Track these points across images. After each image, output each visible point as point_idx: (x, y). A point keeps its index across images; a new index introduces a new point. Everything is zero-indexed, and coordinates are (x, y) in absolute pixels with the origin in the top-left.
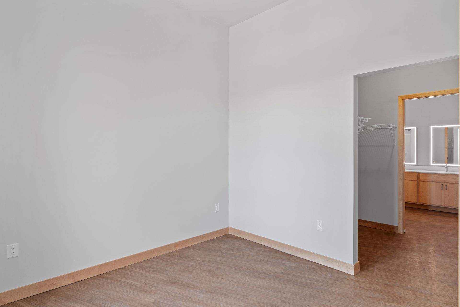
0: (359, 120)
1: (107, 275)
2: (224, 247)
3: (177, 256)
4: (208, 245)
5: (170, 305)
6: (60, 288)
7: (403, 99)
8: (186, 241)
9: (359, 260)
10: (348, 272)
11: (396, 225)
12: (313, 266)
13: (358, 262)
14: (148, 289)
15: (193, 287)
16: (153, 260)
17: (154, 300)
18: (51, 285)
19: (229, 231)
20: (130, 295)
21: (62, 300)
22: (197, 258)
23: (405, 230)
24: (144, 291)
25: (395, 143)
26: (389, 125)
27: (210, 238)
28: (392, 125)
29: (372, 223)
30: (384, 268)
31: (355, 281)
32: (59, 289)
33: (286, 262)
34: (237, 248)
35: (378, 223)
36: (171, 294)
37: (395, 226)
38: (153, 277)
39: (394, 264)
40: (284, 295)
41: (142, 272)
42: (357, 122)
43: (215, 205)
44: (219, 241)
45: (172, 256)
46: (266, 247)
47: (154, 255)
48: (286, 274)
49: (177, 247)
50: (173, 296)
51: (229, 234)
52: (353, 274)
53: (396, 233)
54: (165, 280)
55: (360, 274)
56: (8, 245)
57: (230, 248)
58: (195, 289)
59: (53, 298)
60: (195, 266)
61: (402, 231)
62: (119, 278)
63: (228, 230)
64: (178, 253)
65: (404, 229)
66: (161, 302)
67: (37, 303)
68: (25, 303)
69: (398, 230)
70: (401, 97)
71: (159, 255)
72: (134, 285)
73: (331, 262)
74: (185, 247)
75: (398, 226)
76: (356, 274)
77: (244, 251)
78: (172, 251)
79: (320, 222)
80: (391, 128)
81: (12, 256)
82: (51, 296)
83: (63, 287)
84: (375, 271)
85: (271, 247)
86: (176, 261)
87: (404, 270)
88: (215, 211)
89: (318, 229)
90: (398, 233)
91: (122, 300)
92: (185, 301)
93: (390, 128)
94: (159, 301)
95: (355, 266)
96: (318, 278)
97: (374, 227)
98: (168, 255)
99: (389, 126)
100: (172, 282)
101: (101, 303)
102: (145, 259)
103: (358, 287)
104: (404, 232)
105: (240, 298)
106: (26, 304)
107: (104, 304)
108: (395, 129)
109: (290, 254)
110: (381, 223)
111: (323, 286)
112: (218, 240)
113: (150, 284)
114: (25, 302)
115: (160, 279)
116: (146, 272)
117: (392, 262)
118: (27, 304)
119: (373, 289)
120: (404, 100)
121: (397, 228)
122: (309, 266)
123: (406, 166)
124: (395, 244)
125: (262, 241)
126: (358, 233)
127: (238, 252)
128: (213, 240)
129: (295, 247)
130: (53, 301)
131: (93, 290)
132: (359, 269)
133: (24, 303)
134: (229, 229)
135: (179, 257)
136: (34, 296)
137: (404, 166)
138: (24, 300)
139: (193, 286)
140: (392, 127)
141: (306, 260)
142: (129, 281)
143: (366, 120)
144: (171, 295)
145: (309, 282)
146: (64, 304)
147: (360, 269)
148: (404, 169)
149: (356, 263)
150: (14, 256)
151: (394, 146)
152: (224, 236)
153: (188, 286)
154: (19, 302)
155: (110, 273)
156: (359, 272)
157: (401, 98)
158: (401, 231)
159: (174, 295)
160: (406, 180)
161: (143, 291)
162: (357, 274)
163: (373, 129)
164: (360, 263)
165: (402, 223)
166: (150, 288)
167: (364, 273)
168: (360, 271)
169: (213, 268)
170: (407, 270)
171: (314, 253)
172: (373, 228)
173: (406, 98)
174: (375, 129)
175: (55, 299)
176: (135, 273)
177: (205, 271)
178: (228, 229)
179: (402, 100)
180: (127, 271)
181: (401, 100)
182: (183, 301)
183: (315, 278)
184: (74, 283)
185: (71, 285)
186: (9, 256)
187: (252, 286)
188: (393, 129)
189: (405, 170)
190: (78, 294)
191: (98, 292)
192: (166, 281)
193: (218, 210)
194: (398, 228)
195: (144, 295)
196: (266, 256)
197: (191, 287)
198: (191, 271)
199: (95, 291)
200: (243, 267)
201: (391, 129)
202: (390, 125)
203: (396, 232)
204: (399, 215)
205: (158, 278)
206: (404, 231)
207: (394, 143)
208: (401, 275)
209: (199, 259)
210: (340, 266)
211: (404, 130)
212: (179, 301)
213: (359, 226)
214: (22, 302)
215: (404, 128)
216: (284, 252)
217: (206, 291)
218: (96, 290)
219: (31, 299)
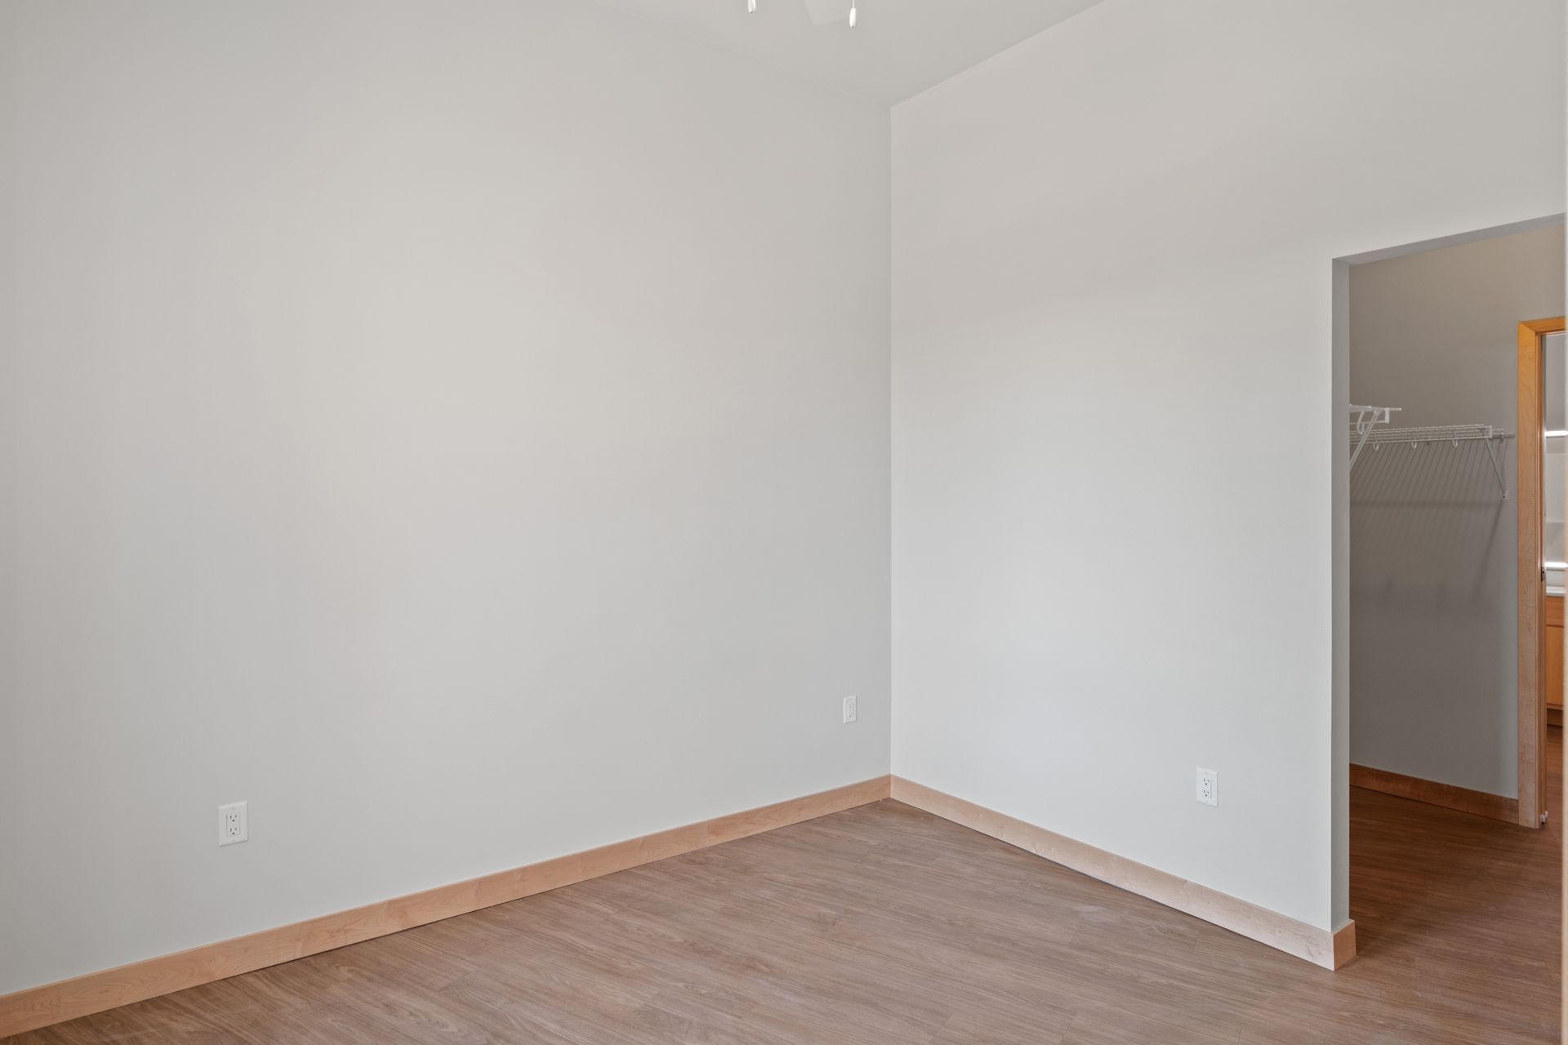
0: (1354, 417)
1: (501, 914)
2: (873, 843)
3: (718, 866)
4: (817, 832)
5: (691, 1023)
6: (365, 943)
7: (1537, 333)
8: (747, 817)
9: (1352, 915)
10: (1312, 956)
11: (1510, 792)
12: (1181, 928)
13: (1348, 922)
14: (623, 966)
15: (765, 969)
16: (640, 872)
17: (643, 1003)
18: (339, 931)
19: (892, 789)
20: (568, 983)
21: (371, 980)
22: (783, 876)
23: (1546, 813)
24: (612, 972)
25: (1507, 492)
26: (1479, 429)
27: (827, 811)
28: (1491, 427)
29: (1417, 782)
30: (1453, 949)
31: (1338, 990)
32: (361, 945)
33: (1086, 908)
34: (915, 849)
35: (1438, 784)
36: (695, 989)
37: (1506, 800)
38: (639, 930)
39: (1491, 939)
40: (1072, 1019)
41: (606, 910)
42: (1347, 424)
43: (845, 699)
44: (855, 821)
45: (701, 864)
46: (1019, 851)
47: (645, 858)
48: (1082, 948)
49: (717, 835)
50: (701, 994)
51: (889, 800)
52: (1332, 969)
53: (1510, 823)
54: (678, 939)
55: (1355, 967)
56: (221, 807)
57: (891, 847)
58: (771, 978)
59: (344, 972)
60: (774, 902)
61: (1534, 817)
62: (537, 926)
63: (889, 784)
64: (720, 855)
65: (1541, 812)
66: (662, 1011)
67: (300, 986)
68: (267, 982)
69: (1518, 811)
70: (1528, 324)
71: (661, 858)
72: (581, 951)
73: (1249, 918)
74: (742, 836)
75: (1514, 796)
76: (1340, 967)
77: (938, 859)
78: (700, 847)
79: (1206, 773)
80: (1489, 439)
81: (230, 840)
82: (338, 967)
83: (373, 942)
84: (1416, 958)
85: (1034, 851)
86: (713, 879)
87: (1529, 962)
88: (844, 722)
89: (1201, 798)
90: (1518, 825)
91: (546, 994)
92: (739, 1014)
93: (1484, 439)
94: (657, 1007)
95: (1339, 940)
96: (1196, 971)
97: (1422, 800)
98: (690, 859)
99: (1482, 430)
100: (700, 949)
101: (481, 999)
102: (617, 867)
103: (1346, 1014)
104: (1543, 823)
105: (919, 1019)
106: (269, 986)
107: (493, 1005)
108: (1505, 440)
109: (1101, 879)
110: (1448, 786)
111: (1213, 999)
112: (852, 819)
113: (631, 950)
114: (267, 978)
115: (664, 936)
116: (617, 910)
117: (1484, 931)
118: (273, 986)
119: (1402, 1025)
120: (1541, 336)
121: (1513, 806)
122: (1165, 925)
123: (1549, 576)
124: (1501, 863)
125: (1002, 827)
126: (1350, 816)
127: (918, 864)
128: (836, 819)
129: (1118, 857)
130: (343, 981)
131: (458, 957)
132: (1354, 948)
133: (263, 982)
134: (892, 779)
135: (724, 867)
136: (291, 964)
137: (1542, 580)
138: (264, 972)
139: (767, 966)
140: (1491, 436)
141: (1157, 906)
142: (568, 937)
143: (1382, 416)
144: (697, 991)
145: (1163, 981)
146: (375, 994)
147: (1359, 949)
148: (1542, 588)
149: (1340, 928)
150: (237, 838)
151: (1500, 505)
152: (874, 806)
153: (749, 967)
154: (251, 979)
155: (509, 907)
156: (1354, 961)
157: (1529, 327)
158: (1529, 817)
159: (703, 992)
160: (1548, 625)
161: (608, 971)
162: (1344, 966)
163: (1419, 442)
164: (1357, 927)
165: (1532, 789)
166: (629, 964)
167: (1370, 963)
168: (1357, 957)
169: (834, 913)
170: (1543, 964)
171: (1185, 881)
172: (1420, 802)
173: (1550, 329)
174: (1428, 443)
175: (350, 976)
176: (584, 912)
177: (807, 919)
178: (886, 781)
179: (1534, 334)
180: (560, 903)
181: (1530, 337)
182: (732, 1015)
183: (1185, 968)
184: (403, 931)
185: (394, 936)
186: (225, 839)
187: (961, 982)
188: (1498, 441)
189: (1548, 588)
190: (415, 965)
191: (473, 963)
192: (680, 943)
193: (854, 719)
194: (1518, 807)
195: (611, 985)
196: (1016, 881)
197: (759, 971)
198: (762, 916)
199: (463, 959)
200: (936, 917)
201: (1489, 443)
202: (1485, 429)
203: (1508, 820)
204: (1521, 759)
205: (656, 934)
206: (1543, 817)
207: (1503, 492)
208: (1519, 980)
209: (788, 877)
210: (1280, 932)
211: (1544, 439)
212: (720, 1013)
213: (1355, 790)
214: (258, 977)
215: (1541, 434)
216: (1079, 872)
217: (809, 988)
218: (468, 959)
219: (282, 972)
